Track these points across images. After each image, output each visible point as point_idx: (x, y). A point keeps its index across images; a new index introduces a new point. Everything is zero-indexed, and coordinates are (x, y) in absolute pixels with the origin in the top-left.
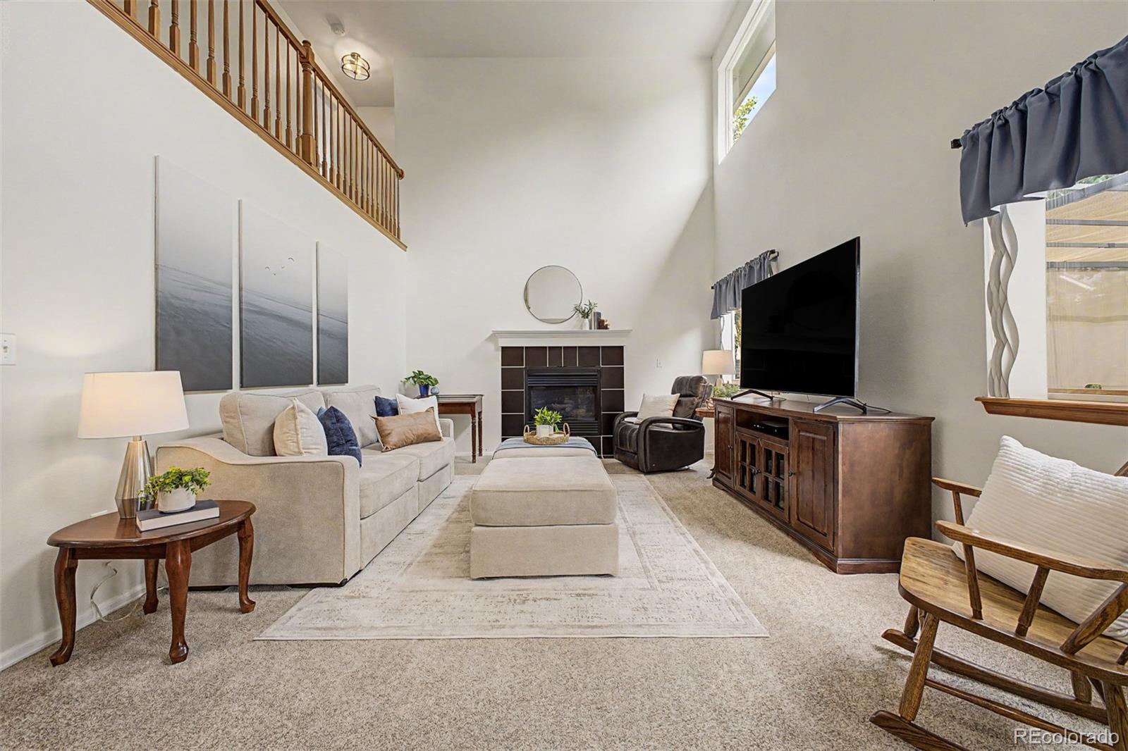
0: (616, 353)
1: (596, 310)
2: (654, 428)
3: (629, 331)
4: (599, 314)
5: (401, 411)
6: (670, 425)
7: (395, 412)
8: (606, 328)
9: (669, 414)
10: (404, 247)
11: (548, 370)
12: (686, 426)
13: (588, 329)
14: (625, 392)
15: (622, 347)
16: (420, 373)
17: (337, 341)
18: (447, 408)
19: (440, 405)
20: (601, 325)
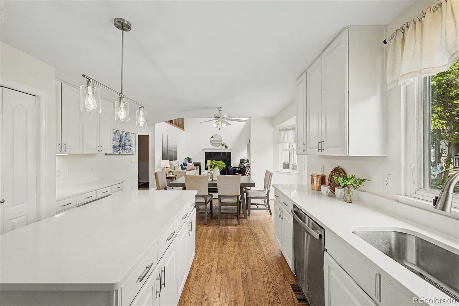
0: (229, 153)
1: (225, 144)
2: (234, 169)
3: (232, 149)
4: (226, 145)
5: (188, 165)
6: (238, 168)
7: (187, 165)
8: (227, 148)
9: (238, 166)
10: (185, 131)
11: (215, 157)
12: (240, 168)
13: (223, 148)
14: (231, 162)
15: (231, 152)
16: (188, 157)
17: (175, 152)
18: (195, 165)
19: (194, 164)
20: (226, 147)
